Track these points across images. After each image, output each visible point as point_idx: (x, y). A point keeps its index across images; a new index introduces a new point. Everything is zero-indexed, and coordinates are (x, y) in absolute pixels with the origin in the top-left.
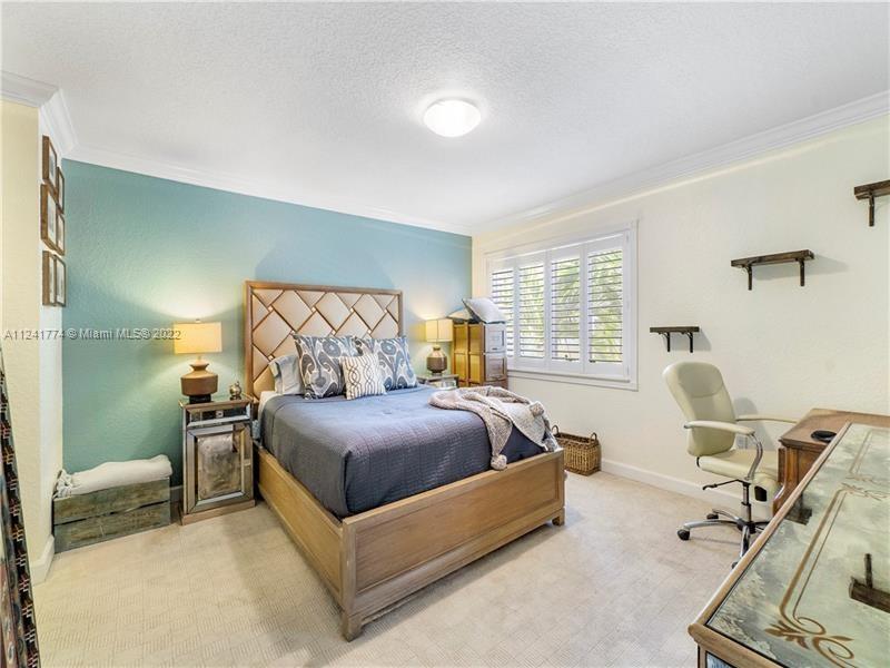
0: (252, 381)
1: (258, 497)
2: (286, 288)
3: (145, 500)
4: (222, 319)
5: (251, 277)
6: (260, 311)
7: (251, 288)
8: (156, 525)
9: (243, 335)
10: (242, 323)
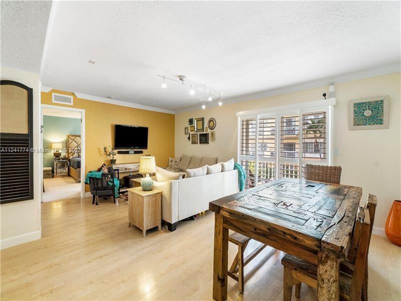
0: (68, 154)
1: (69, 176)
2: (76, 136)
3: (47, 173)
4: (62, 143)
5: (69, 134)
6: (70, 141)
7: (68, 136)
8: (49, 178)
9: (67, 145)
10: (67, 143)
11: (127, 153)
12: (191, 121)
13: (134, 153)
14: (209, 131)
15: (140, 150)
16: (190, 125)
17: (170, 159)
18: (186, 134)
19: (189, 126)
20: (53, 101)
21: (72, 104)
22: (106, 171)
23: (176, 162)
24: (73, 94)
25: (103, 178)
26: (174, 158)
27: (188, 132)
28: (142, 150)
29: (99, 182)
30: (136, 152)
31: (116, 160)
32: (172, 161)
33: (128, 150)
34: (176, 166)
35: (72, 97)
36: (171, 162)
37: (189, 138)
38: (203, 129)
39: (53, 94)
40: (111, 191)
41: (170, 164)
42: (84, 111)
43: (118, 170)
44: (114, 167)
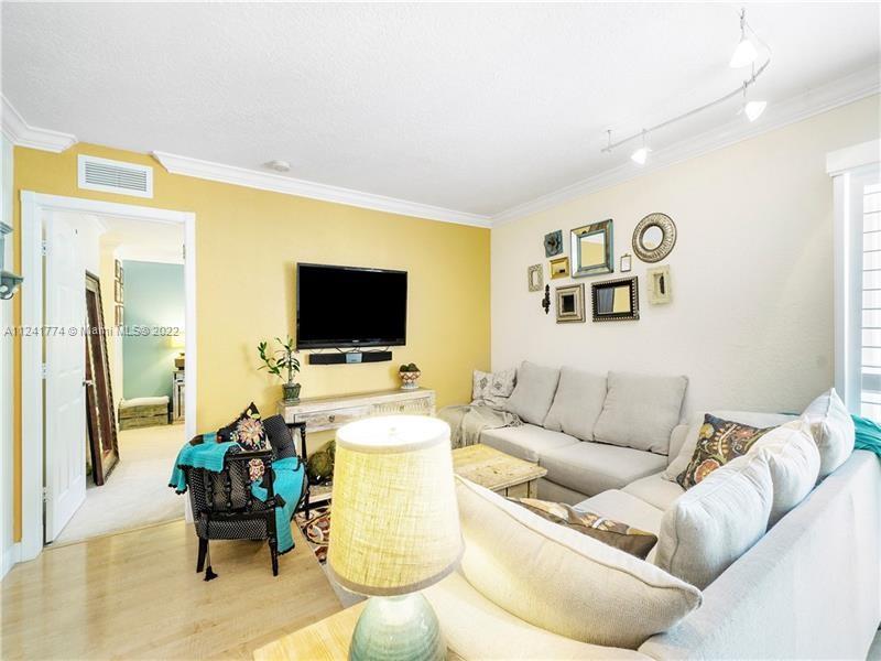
3: (156, 412)
11: (340, 359)
12: (554, 243)
13: (364, 361)
14: (641, 271)
15: (383, 349)
16: (549, 254)
17: (479, 376)
18: (532, 288)
19: (545, 262)
20: (82, 184)
21: (149, 194)
22: (252, 433)
23: (498, 386)
24: (154, 159)
25: (233, 472)
26: (489, 371)
27: (541, 281)
28: (390, 349)
29: (219, 487)
30: (367, 358)
31: (298, 386)
32: (484, 383)
33: (344, 350)
34: (500, 403)
35: (149, 170)
36: (483, 386)
37: (546, 303)
38: (608, 264)
39: (83, 159)
40: (263, 525)
41: (478, 392)
42: (190, 218)
43: (302, 425)
44: (291, 414)
